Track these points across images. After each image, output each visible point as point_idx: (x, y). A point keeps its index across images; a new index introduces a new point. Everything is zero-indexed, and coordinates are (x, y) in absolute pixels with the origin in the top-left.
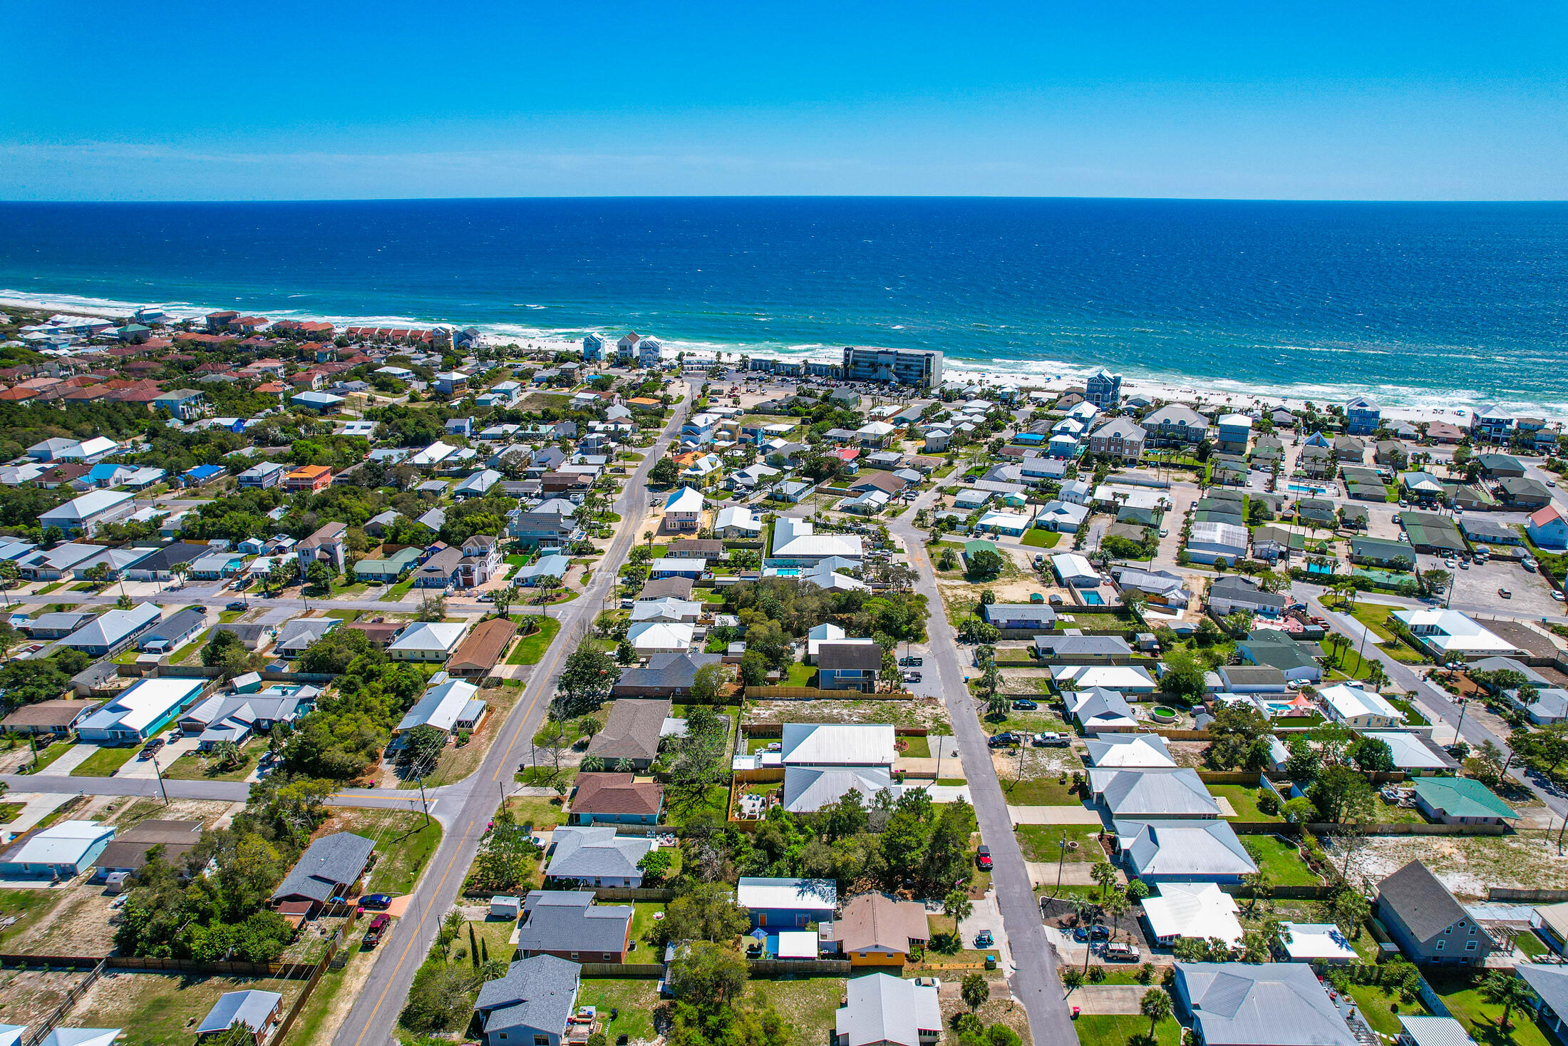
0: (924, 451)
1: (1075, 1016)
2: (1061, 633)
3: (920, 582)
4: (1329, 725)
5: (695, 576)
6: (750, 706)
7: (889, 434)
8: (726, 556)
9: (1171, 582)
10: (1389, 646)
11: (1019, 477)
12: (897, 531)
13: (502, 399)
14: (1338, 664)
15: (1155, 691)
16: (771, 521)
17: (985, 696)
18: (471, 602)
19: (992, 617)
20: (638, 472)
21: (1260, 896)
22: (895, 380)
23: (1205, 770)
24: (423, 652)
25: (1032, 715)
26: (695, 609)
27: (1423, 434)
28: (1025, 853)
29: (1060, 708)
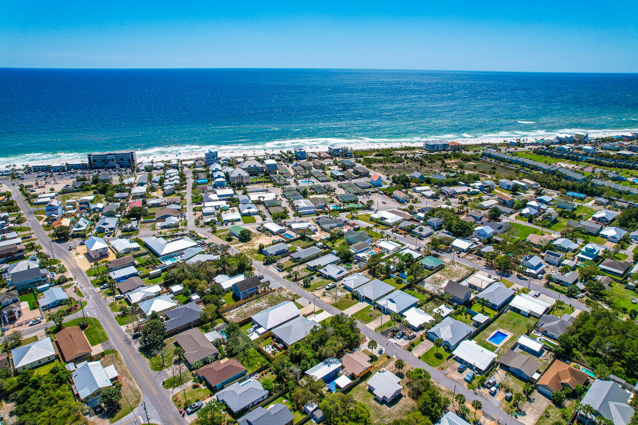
1: (419, 358)
2: (295, 251)
4: (387, 254)
6: (224, 317)
9: (306, 224)
10: (376, 226)
14: (371, 235)
15: (340, 260)
16: (139, 241)
18: (27, 327)
19: (269, 253)
23: (376, 278)
24: (39, 361)
25: (315, 281)
26: (157, 288)
28: (363, 322)
29: (320, 275)
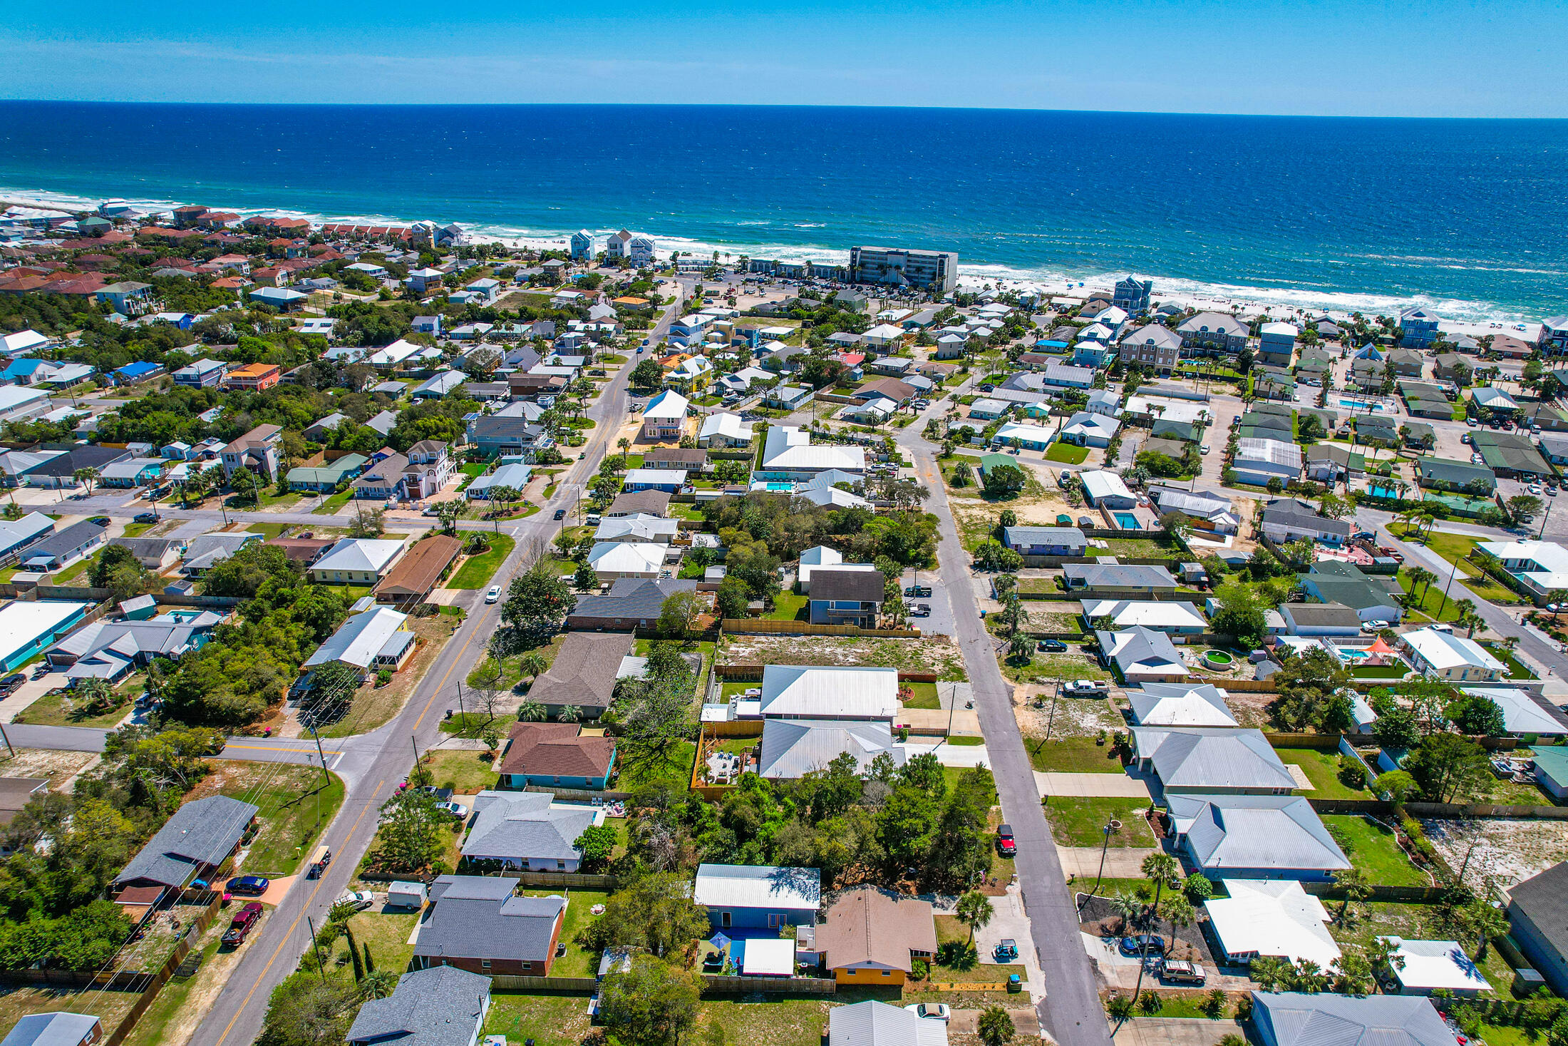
0: (935, 357)
2: (1092, 561)
3: (929, 501)
4: (1414, 677)
5: (674, 489)
6: (727, 642)
7: (898, 338)
8: (711, 467)
9: (1218, 505)
10: (1476, 582)
11: (1041, 386)
12: (904, 443)
13: (478, 297)
14: (1418, 602)
15: (1205, 632)
16: (763, 430)
17: (1007, 634)
18: (416, 516)
19: (1013, 541)
20: (618, 375)
21: (1355, 899)
22: (905, 283)
23: (1271, 730)
24: (350, 574)
25: (1060, 658)
26: (670, 527)
27: (1486, 347)
28: (1056, 834)
29: (1095, 650)
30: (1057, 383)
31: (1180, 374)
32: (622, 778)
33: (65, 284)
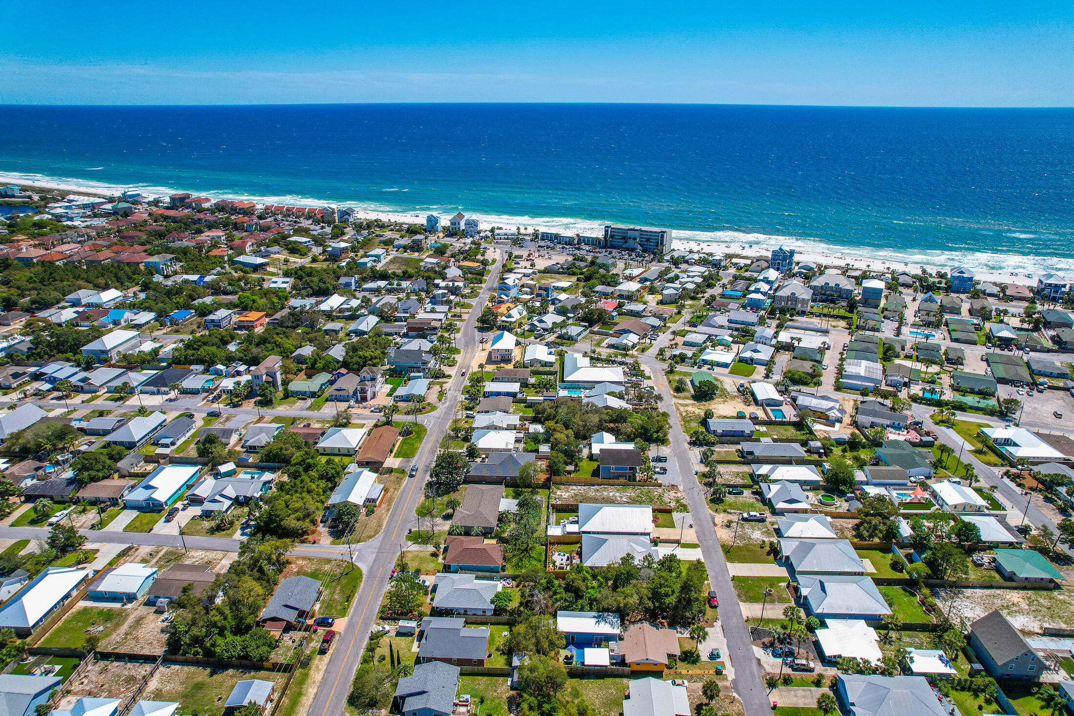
0: (661, 302)
1: (774, 707)
3: (663, 402)
4: (937, 509)
5: (514, 395)
6: (555, 490)
7: (638, 291)
8: (532, 380)
10: (979, 452)
11: (726, 324)
12: (646, 363)
13: (375, 261)
14: (944, 464)
15: (821, 483)
17: (709, 485)
18: (367, 412)
20: (470, 316)
21: (892, 629)
22: (639, 249)
23: (855, 540)
24: (339, 449)
25: (740, 498)
27: (1004, 294)
28: (739, 596)
30: (736, 322)
31: (812, 313)
32: (508, 566)
33: (125, 256)
